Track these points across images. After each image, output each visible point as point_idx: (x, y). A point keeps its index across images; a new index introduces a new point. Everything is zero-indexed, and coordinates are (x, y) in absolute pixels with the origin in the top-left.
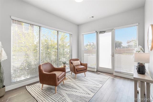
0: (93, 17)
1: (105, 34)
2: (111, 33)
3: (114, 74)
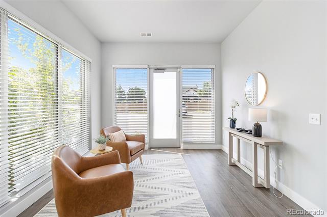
0: (150, 35)
1: (166, 73)
2: (175, 73)
3: (182, 147)
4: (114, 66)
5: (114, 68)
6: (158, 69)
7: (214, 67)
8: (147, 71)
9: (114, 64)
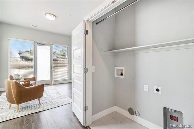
3: (53, 83)
4: (9, 38)
5: (9, 40)
6: (40, 44)
7: (68, 46)
8: (33, 44)
9: (9, 37)
